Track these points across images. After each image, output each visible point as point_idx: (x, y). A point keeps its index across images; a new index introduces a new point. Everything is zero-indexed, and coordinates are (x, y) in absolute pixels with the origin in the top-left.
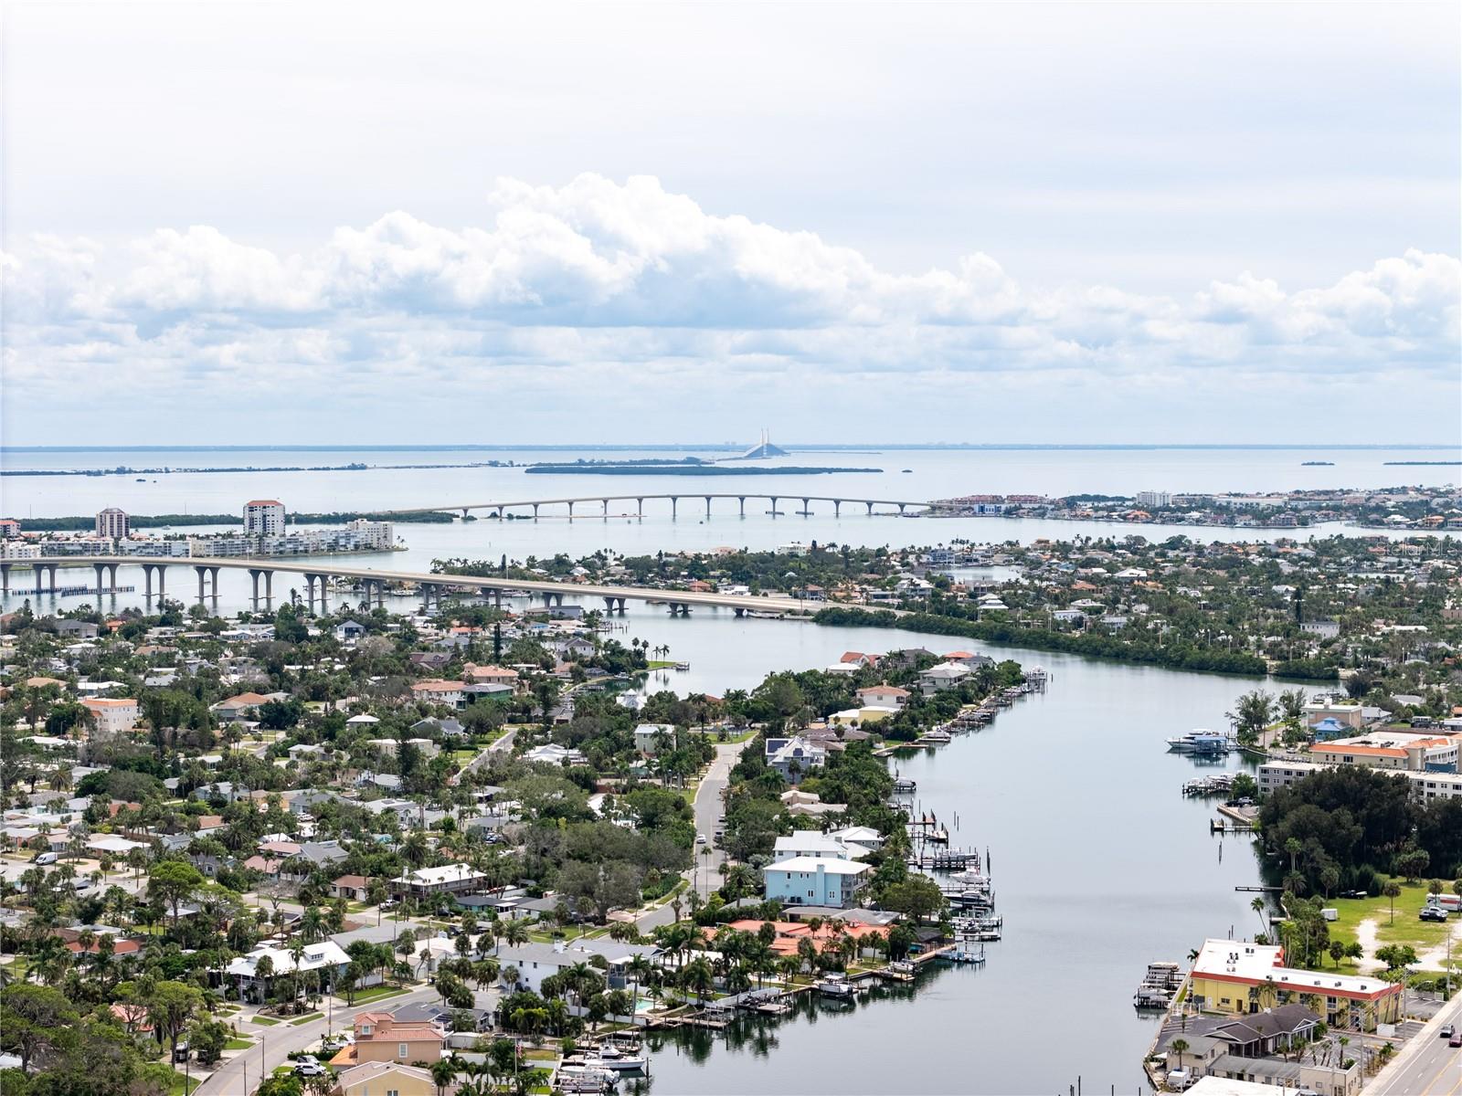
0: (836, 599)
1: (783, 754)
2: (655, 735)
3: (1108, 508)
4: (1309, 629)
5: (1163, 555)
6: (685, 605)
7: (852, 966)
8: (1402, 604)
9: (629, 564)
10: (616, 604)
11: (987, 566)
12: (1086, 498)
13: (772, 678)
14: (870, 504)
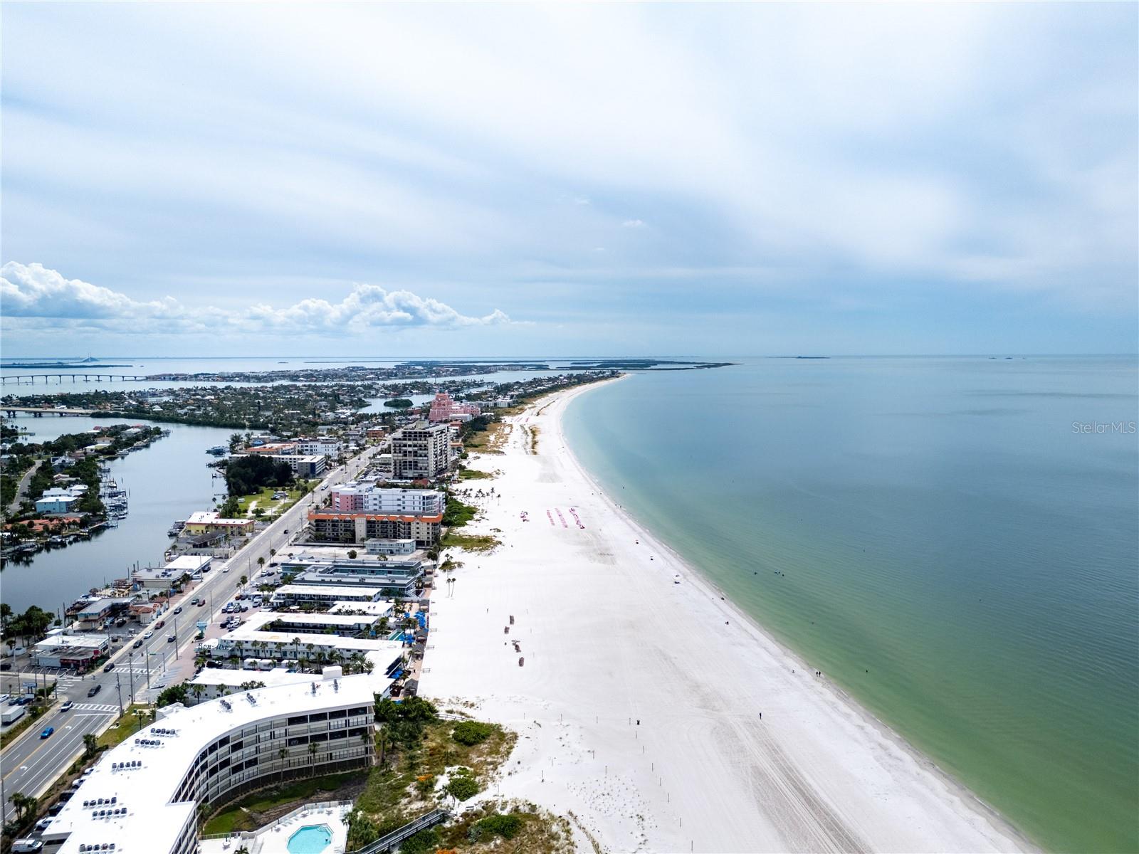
0: (100, 409)
1: (57, 462)
2: (9, 458)
3: (207, 377)
4: (262, 413)
5: (223, 392)
6: (40, 413)
7: (64, 532)
8: (295, 404)
9: (21, 399)
10: (12, 413)
11: (161, 396)
12: (202, 374)
13: (62, 436)
14: (123, 377)
